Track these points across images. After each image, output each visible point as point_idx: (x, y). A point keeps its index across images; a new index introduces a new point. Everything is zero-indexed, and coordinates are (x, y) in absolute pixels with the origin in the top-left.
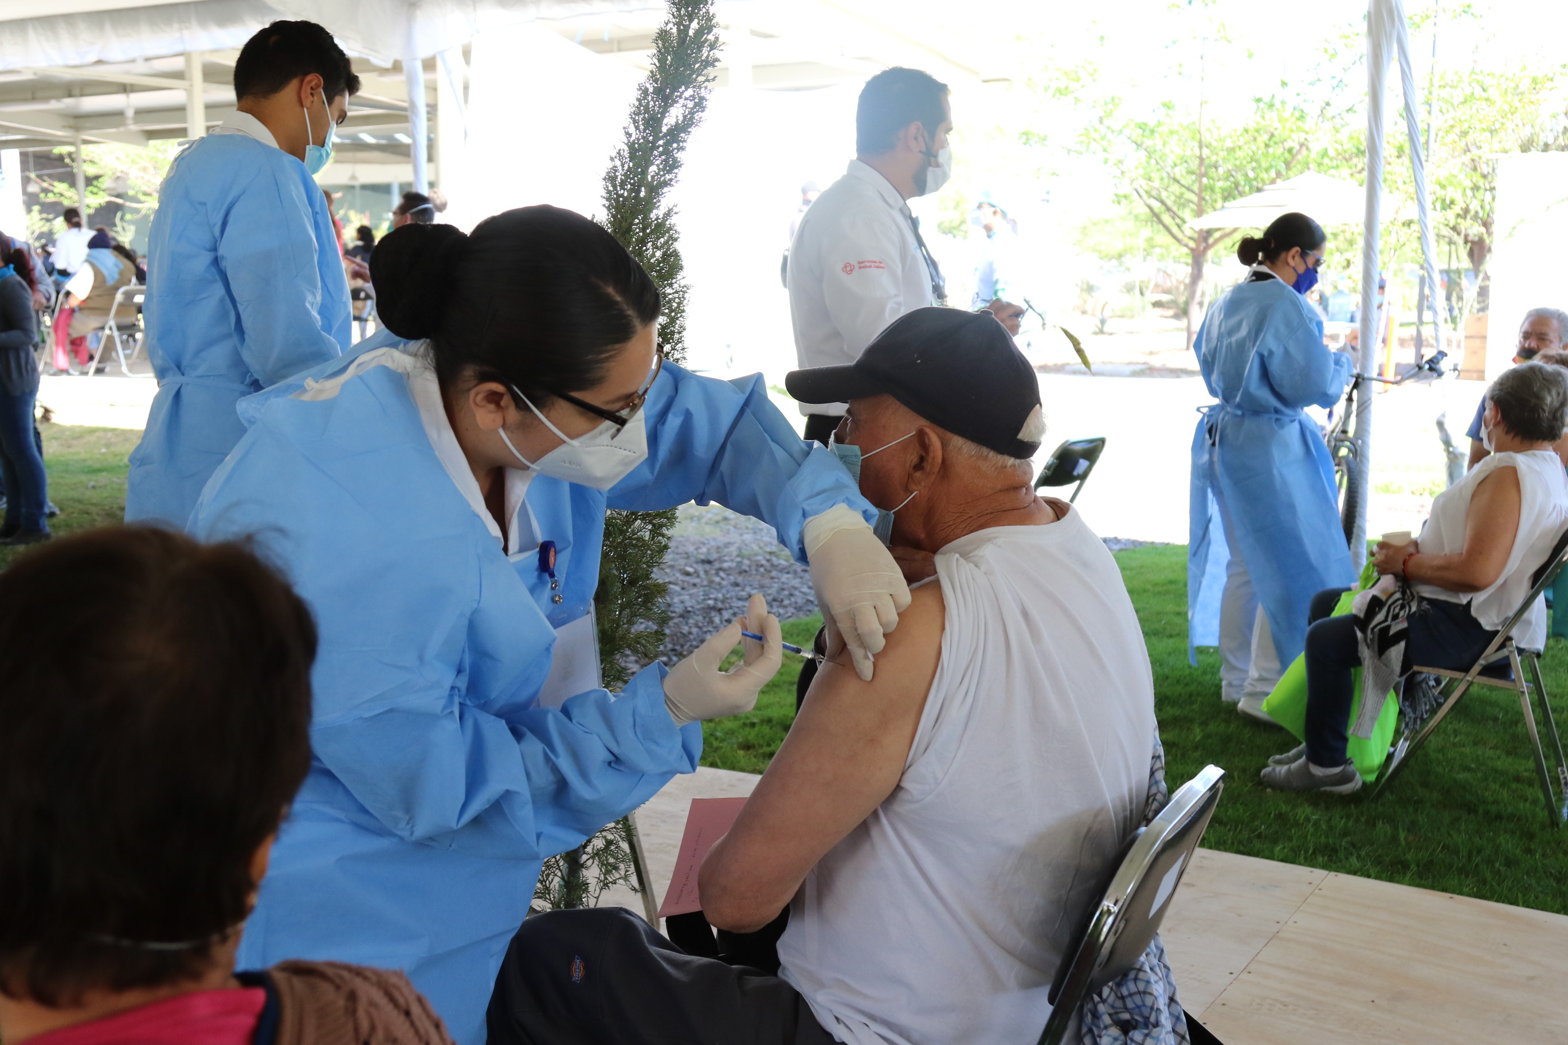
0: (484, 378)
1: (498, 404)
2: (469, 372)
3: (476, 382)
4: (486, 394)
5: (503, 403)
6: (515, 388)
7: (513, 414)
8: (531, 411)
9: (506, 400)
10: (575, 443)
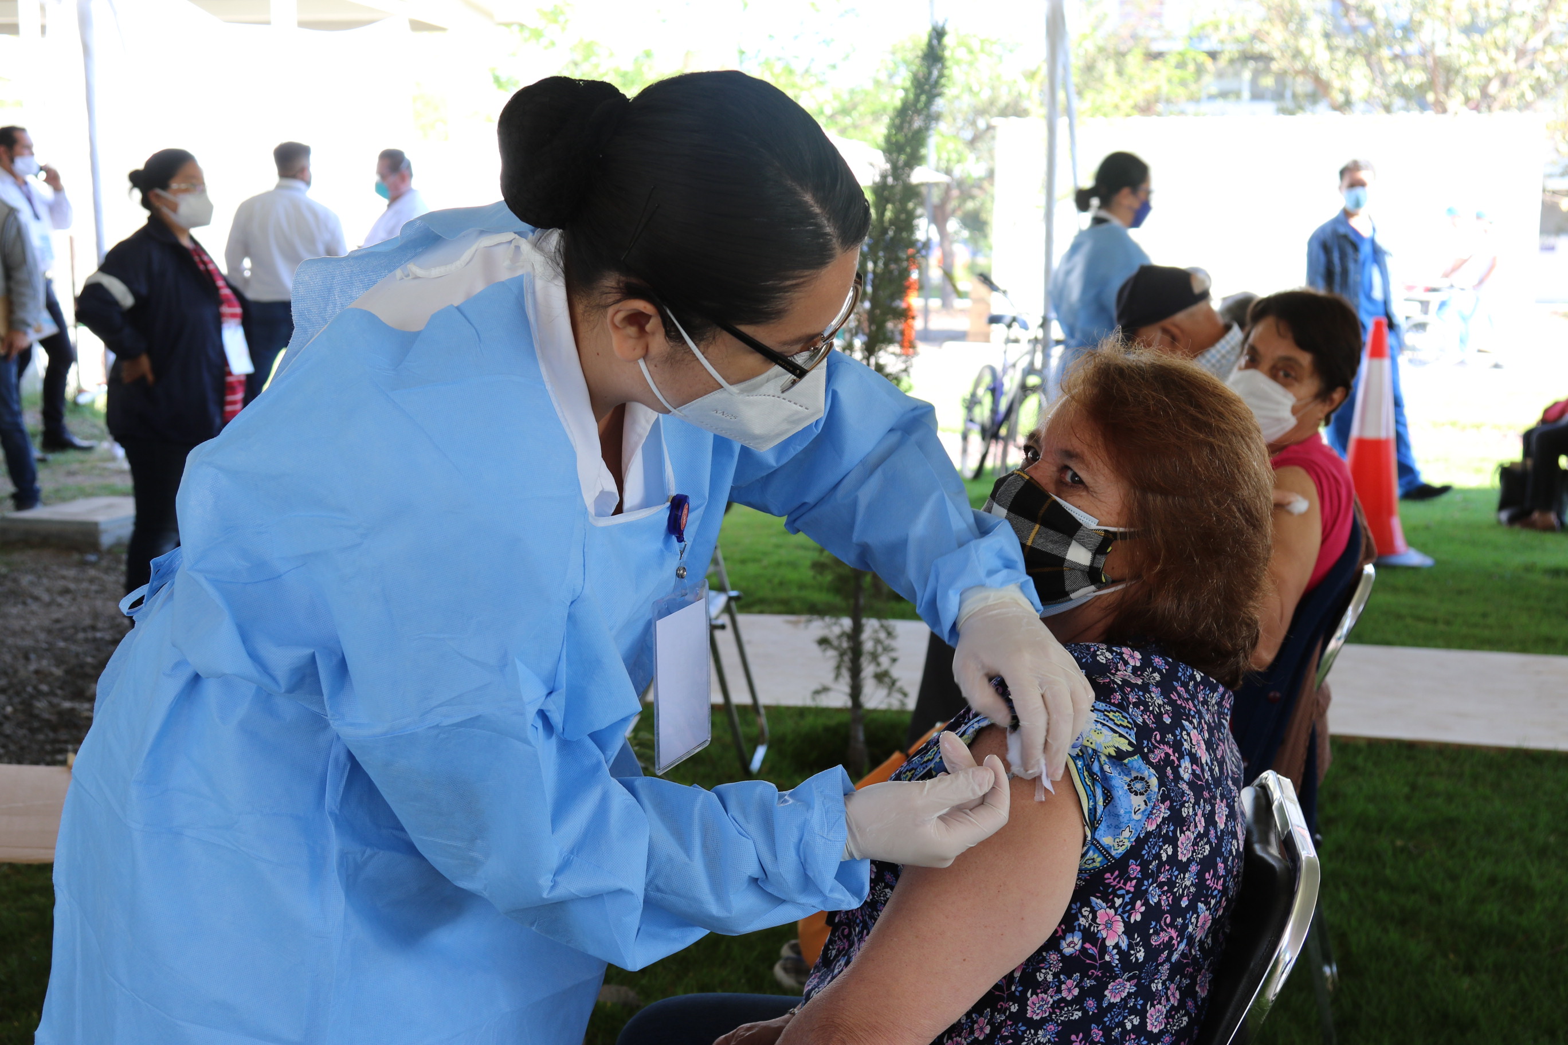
0: (630, 292)
1: (642, 330)
2: (610, 281)
3: (617, 296)
4: (629, 313)
5: (648, 327)
6: (669, 312)
7: (659, 343)
8: (685, 342)
9: (654, 324)
10: (734, 389)
